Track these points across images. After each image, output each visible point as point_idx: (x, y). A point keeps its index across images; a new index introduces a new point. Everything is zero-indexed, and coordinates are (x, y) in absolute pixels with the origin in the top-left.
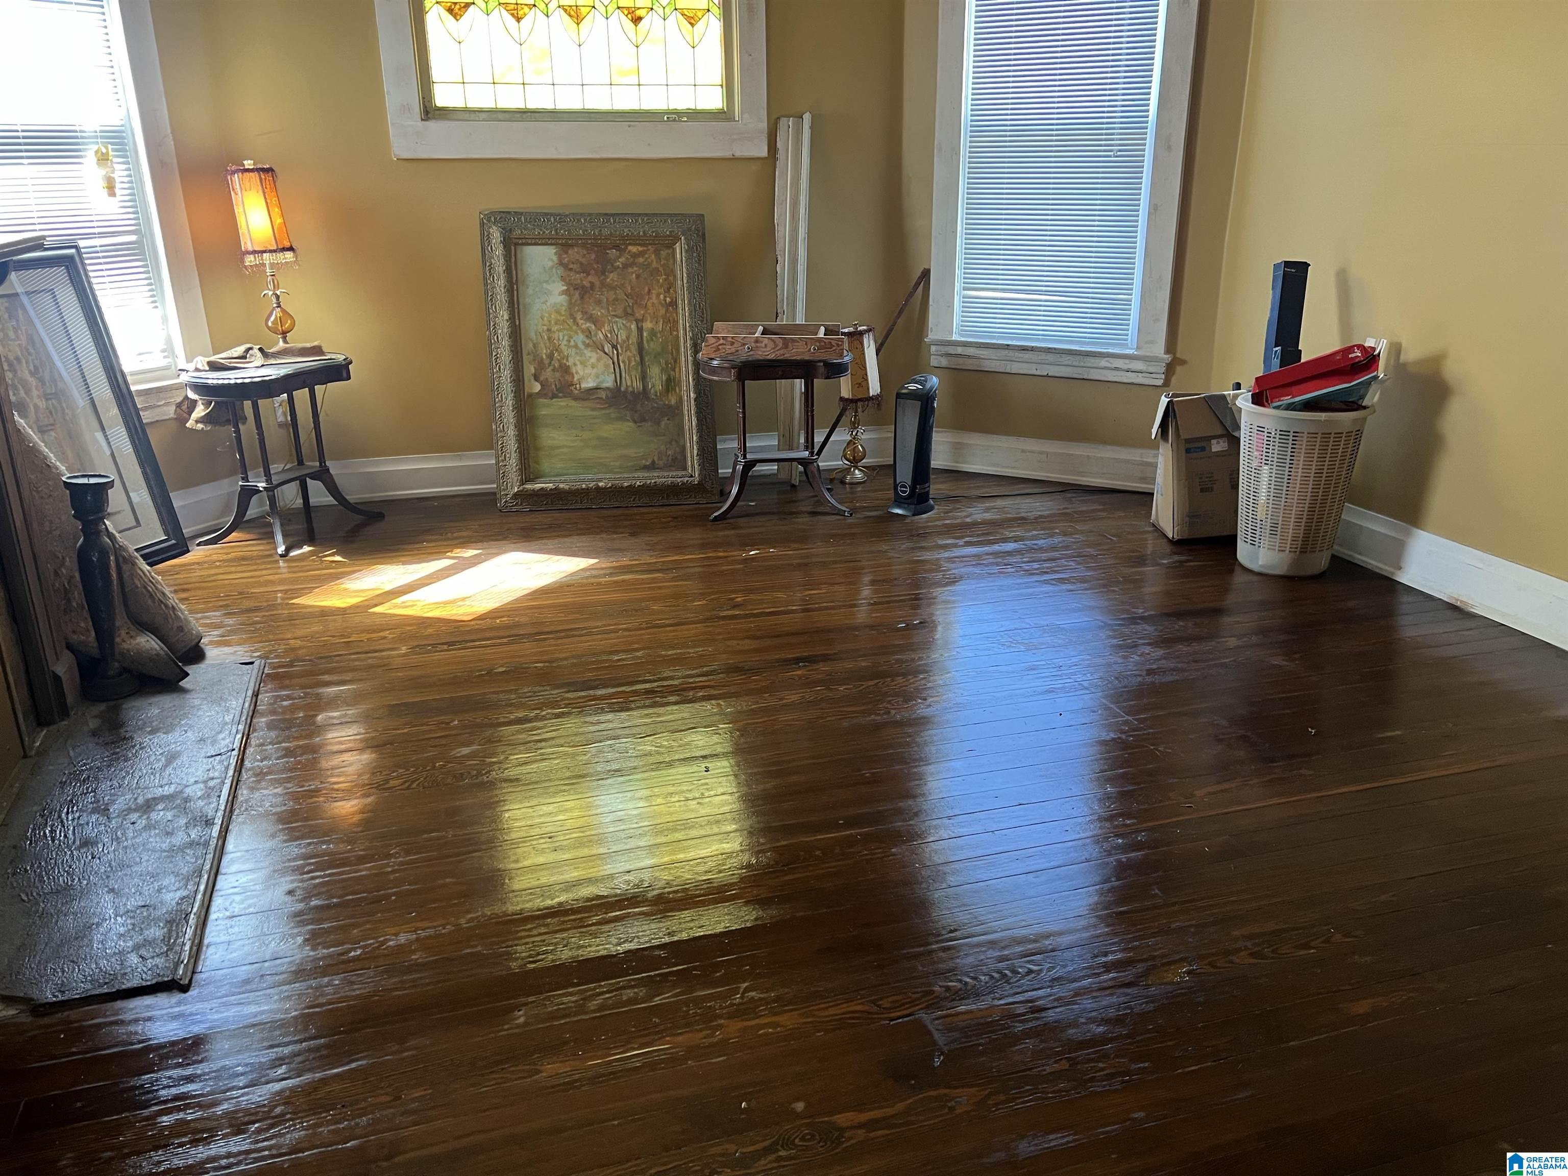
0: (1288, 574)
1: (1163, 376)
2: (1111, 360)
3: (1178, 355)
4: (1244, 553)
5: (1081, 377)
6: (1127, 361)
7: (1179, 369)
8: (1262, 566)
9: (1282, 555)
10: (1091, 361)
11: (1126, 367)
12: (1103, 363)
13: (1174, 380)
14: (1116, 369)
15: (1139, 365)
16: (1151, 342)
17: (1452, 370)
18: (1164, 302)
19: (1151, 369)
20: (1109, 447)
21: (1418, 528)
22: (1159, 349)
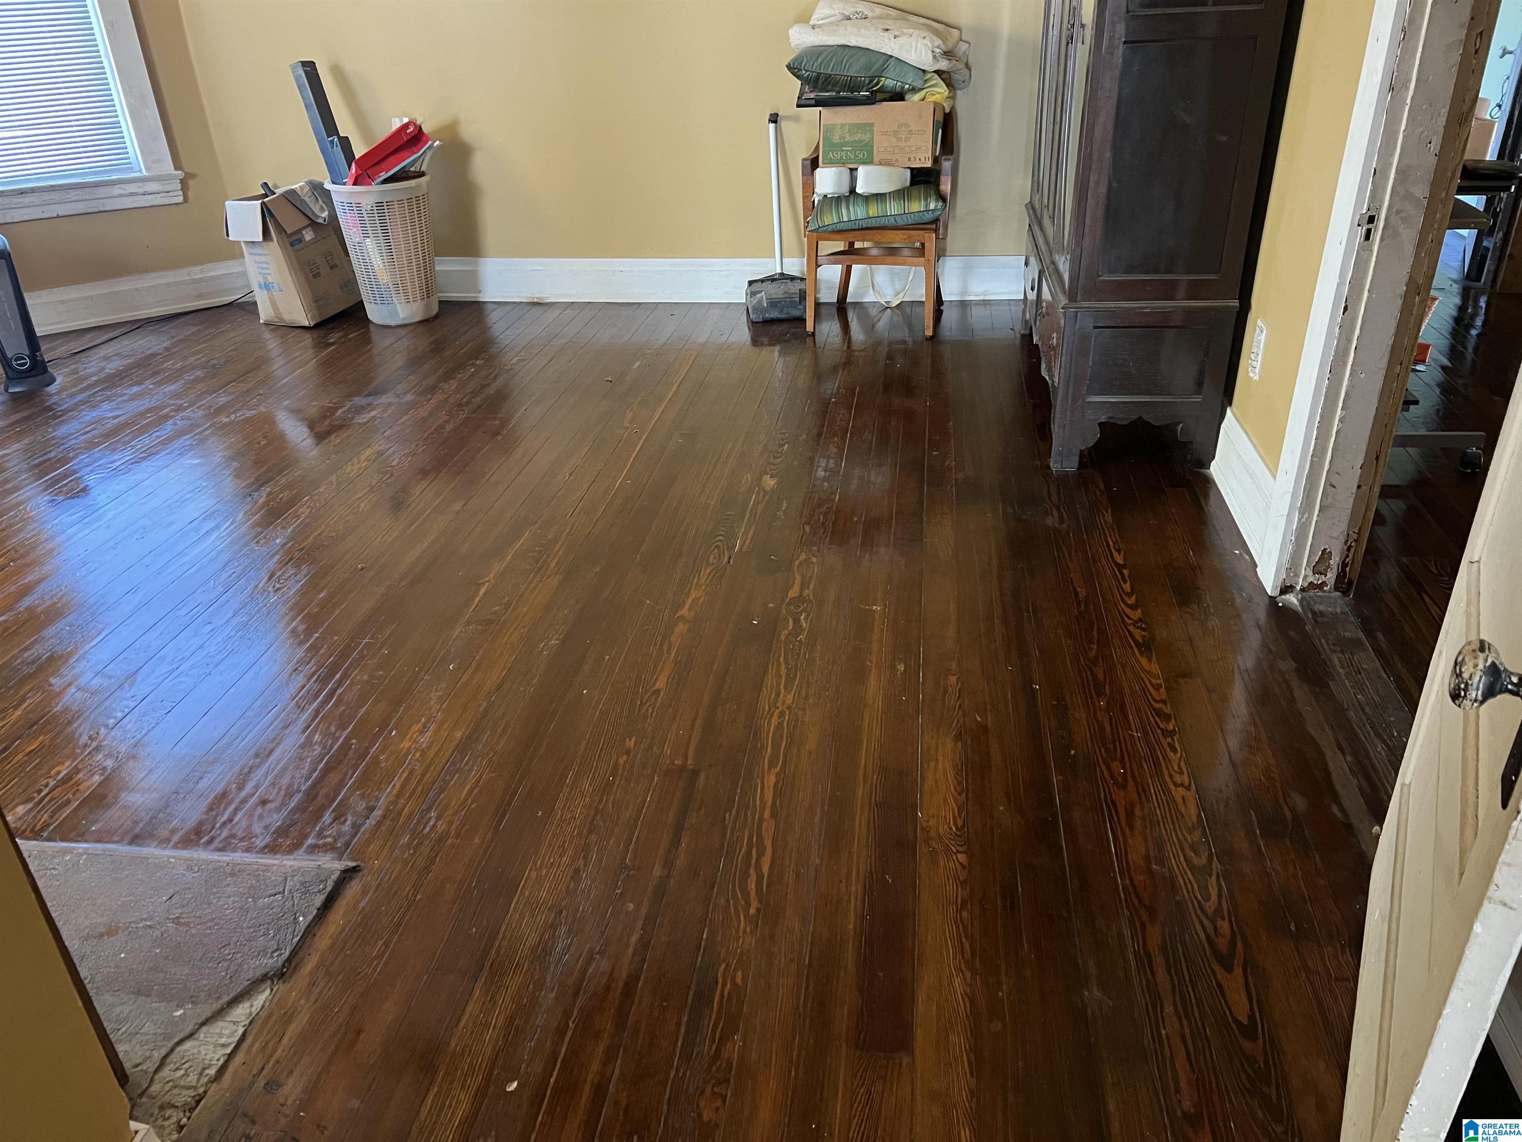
0: (425, 318)
1: (181, 193)
2: (123, 186)
3: (186, 170)
4: (374, 313)
5: (96, 210)
6: (140, 184)
7: (191, 183)
8: (404, 319)
9: (416, 304)
10: (102, 192)
11: (141, 191)
12: (116, 190)
13: (190, 194)
14: (132, 194)
15: (153, 187)
16: (159, 161)
17: (467, 133)
18: (156, 119)
19: (168, 188)
20: (154, 275)
21: (479, 256)
22: (168, 166)
